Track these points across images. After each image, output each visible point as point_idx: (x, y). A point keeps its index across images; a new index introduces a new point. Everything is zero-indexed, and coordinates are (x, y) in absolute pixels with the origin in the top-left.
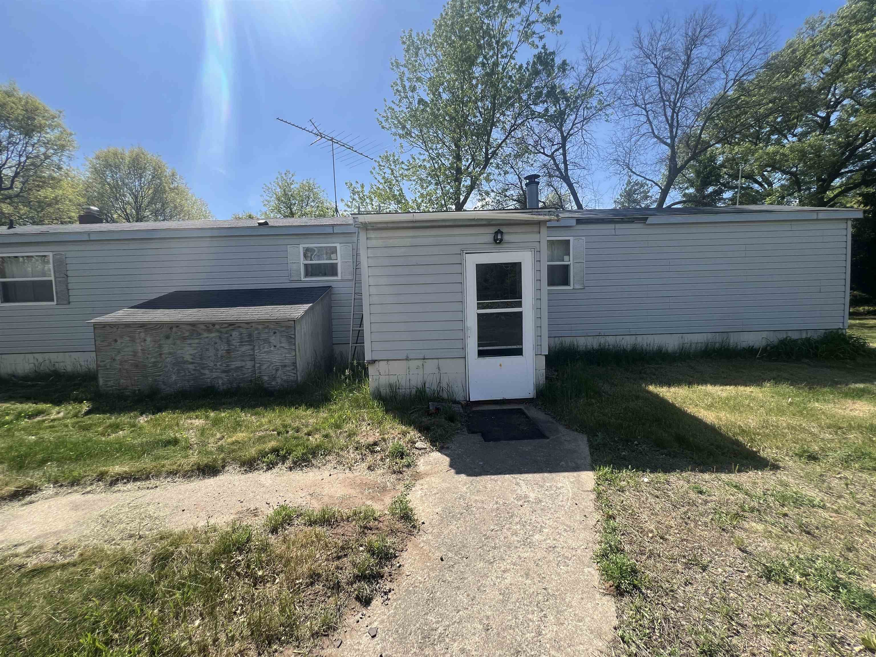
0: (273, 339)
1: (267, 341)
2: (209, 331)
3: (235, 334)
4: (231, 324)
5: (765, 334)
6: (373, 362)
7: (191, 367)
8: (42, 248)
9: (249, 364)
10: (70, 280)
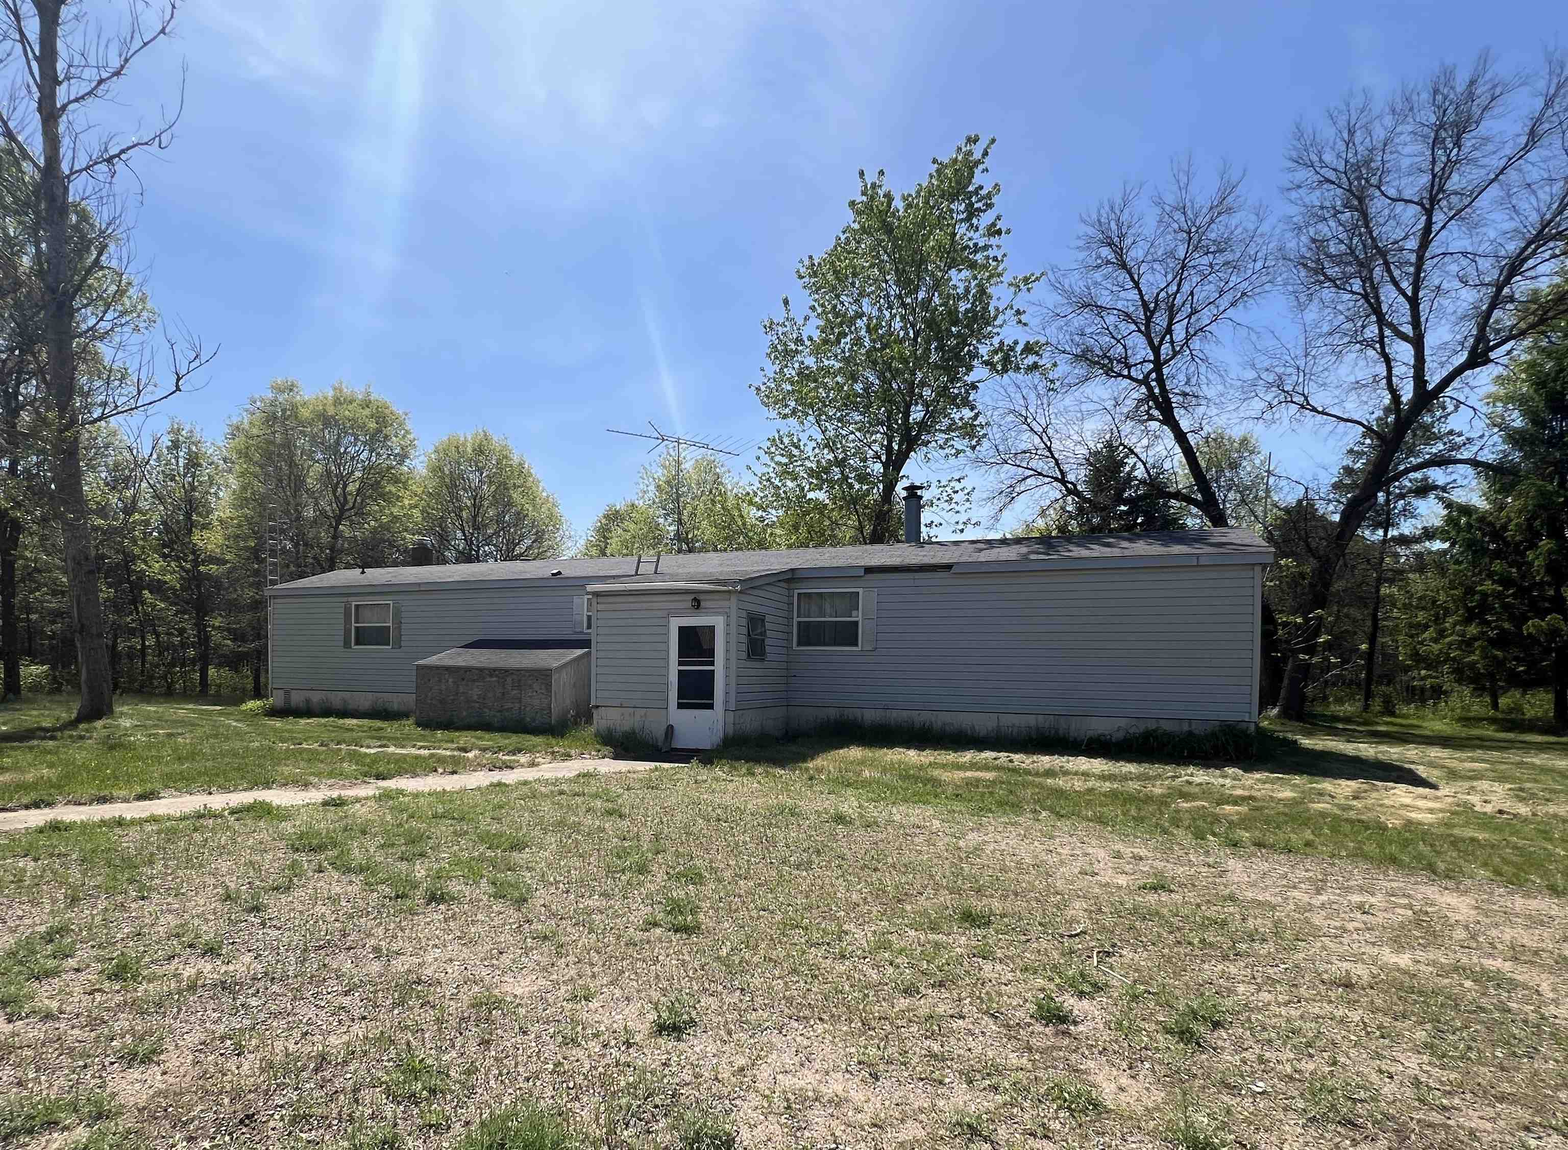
0: (536, 686)
1: (531, 686)
2: (491, 676)
3: (509, 680)
4: (506, 671)
5: (1122, 722)
6: (597, 707)
7: (477, 705)
8: (385, 597)
9: (517, 705)
10: (403, 626)
